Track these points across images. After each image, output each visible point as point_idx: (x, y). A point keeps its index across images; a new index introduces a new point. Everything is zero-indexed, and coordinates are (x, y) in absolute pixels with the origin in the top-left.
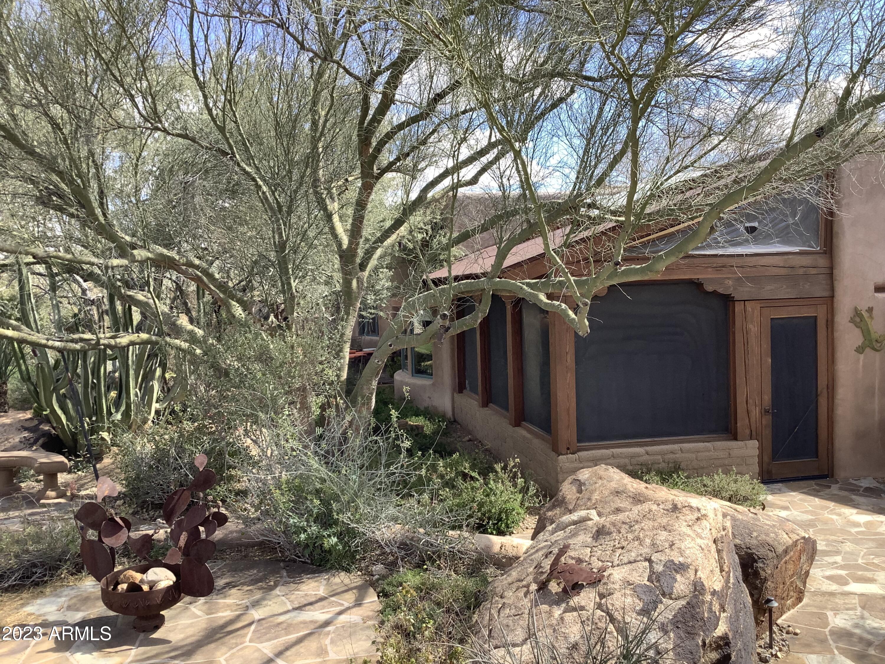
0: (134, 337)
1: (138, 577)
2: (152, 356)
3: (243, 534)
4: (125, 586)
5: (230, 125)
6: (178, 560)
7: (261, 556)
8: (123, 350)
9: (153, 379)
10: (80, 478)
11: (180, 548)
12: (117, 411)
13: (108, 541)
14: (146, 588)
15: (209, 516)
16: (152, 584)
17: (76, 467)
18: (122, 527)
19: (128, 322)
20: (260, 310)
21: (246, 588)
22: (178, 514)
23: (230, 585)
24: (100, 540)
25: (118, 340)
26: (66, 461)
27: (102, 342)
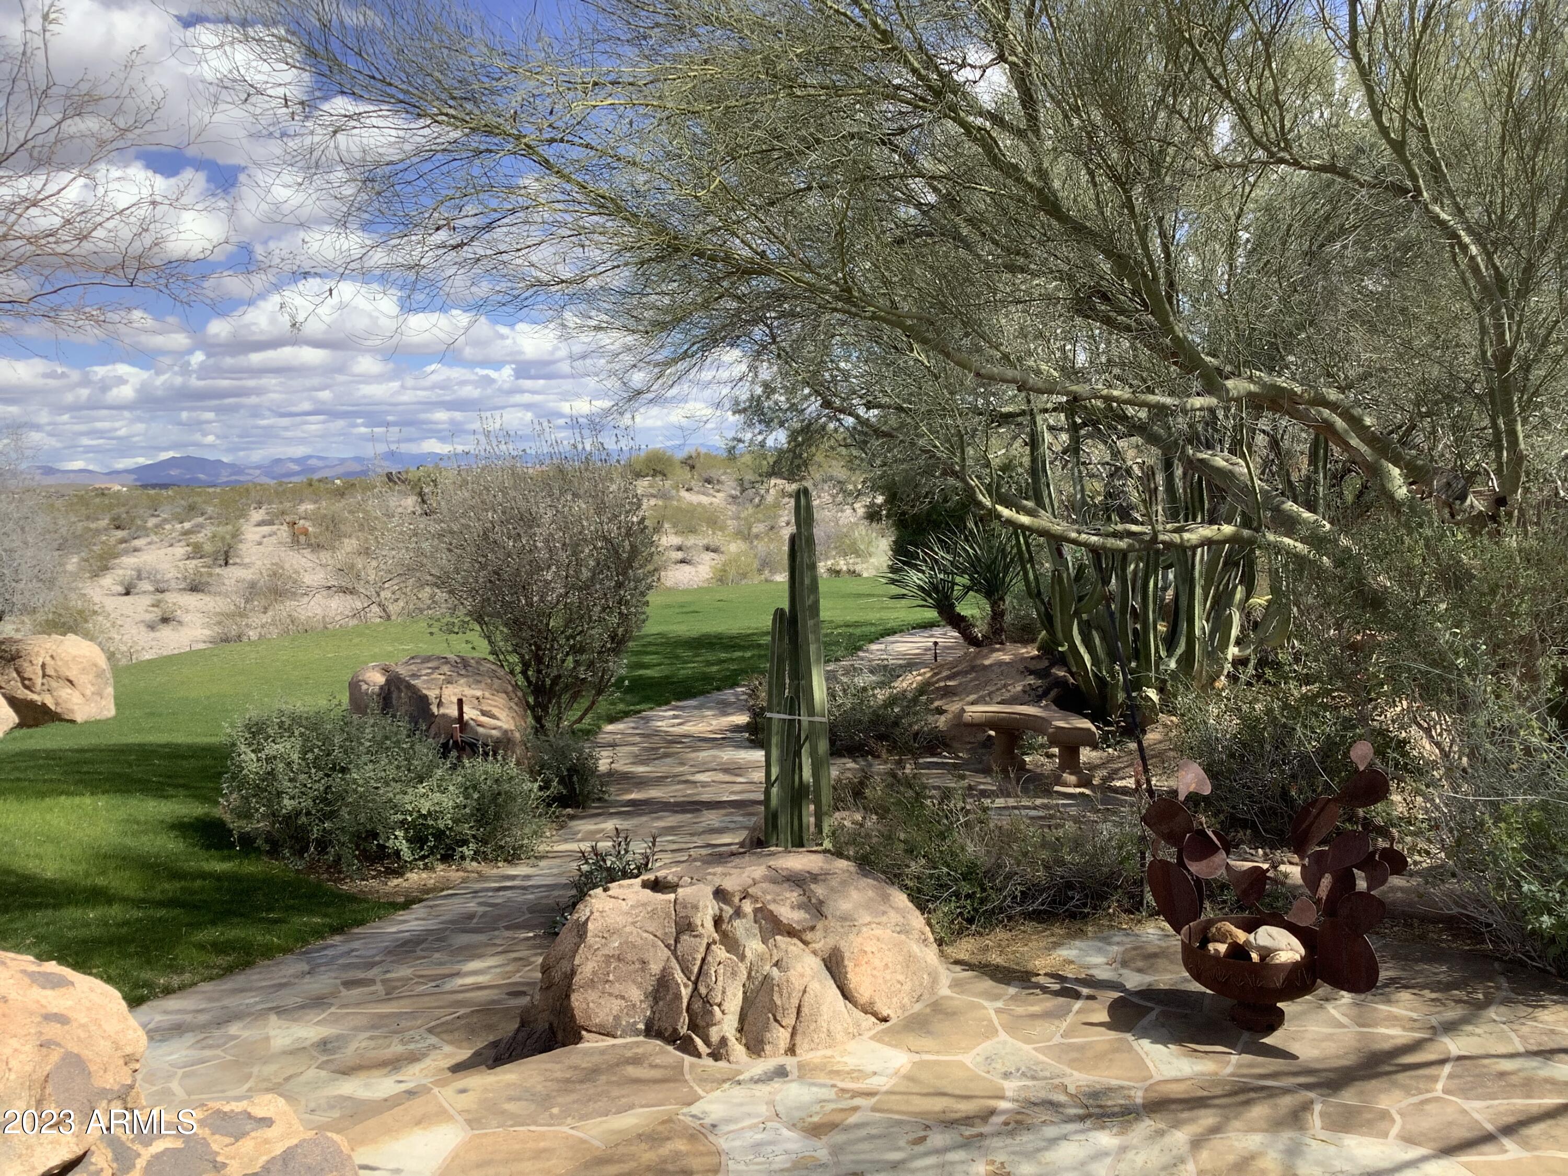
0: (1208, 531)
1: (1241, 936)
2: (1231, 563)
3: (1420, 896)
4: (1222, 948)
5: (1414, 142)
6: (1309, 918)
7: (1453, 941)
8: (1184, 553)
9: (1229, 605)
10: (1111, 760)
11: (1318, 902)
12: (1170, 656)
13: (1196, 868)
14: (1255, 957)
15: (1374, 853)
16: (1266, 952)
17: (1105, 739)
18: (1217, 849)
19: (1197, 504)
20: (1449, 484)
21: (1427, 993)
22: (1316, 841)
23: (1394, 983)
24: (1181, 863)
25: (1186, 536)
26: (1094, 729)
27: (1161, 537)
